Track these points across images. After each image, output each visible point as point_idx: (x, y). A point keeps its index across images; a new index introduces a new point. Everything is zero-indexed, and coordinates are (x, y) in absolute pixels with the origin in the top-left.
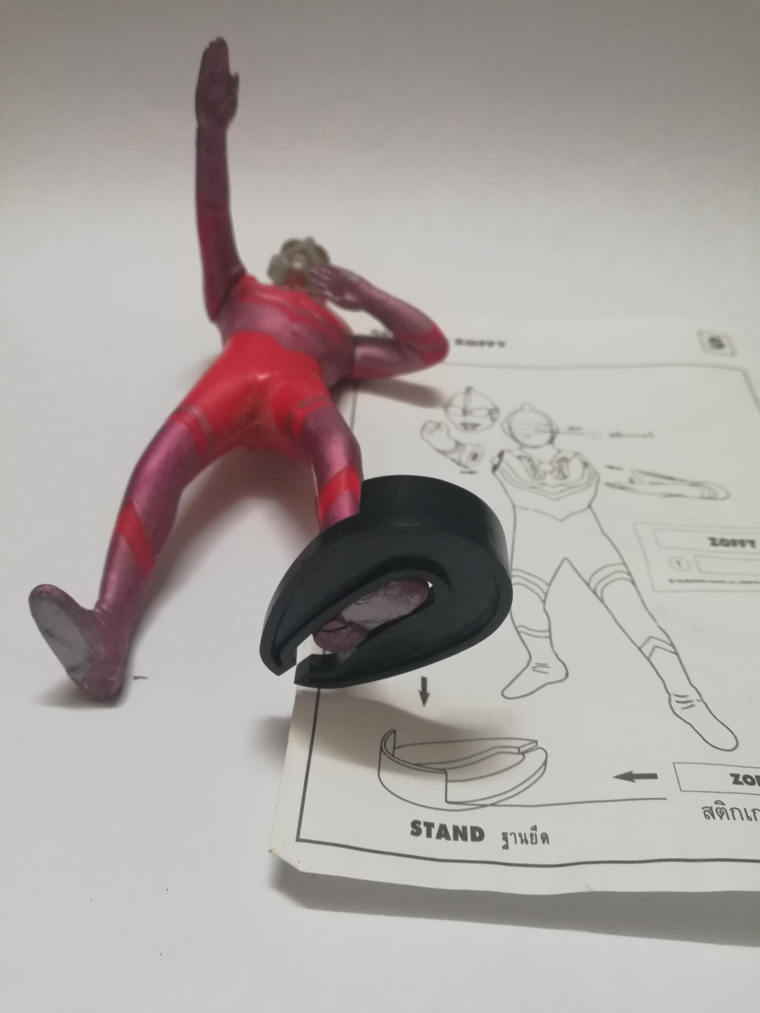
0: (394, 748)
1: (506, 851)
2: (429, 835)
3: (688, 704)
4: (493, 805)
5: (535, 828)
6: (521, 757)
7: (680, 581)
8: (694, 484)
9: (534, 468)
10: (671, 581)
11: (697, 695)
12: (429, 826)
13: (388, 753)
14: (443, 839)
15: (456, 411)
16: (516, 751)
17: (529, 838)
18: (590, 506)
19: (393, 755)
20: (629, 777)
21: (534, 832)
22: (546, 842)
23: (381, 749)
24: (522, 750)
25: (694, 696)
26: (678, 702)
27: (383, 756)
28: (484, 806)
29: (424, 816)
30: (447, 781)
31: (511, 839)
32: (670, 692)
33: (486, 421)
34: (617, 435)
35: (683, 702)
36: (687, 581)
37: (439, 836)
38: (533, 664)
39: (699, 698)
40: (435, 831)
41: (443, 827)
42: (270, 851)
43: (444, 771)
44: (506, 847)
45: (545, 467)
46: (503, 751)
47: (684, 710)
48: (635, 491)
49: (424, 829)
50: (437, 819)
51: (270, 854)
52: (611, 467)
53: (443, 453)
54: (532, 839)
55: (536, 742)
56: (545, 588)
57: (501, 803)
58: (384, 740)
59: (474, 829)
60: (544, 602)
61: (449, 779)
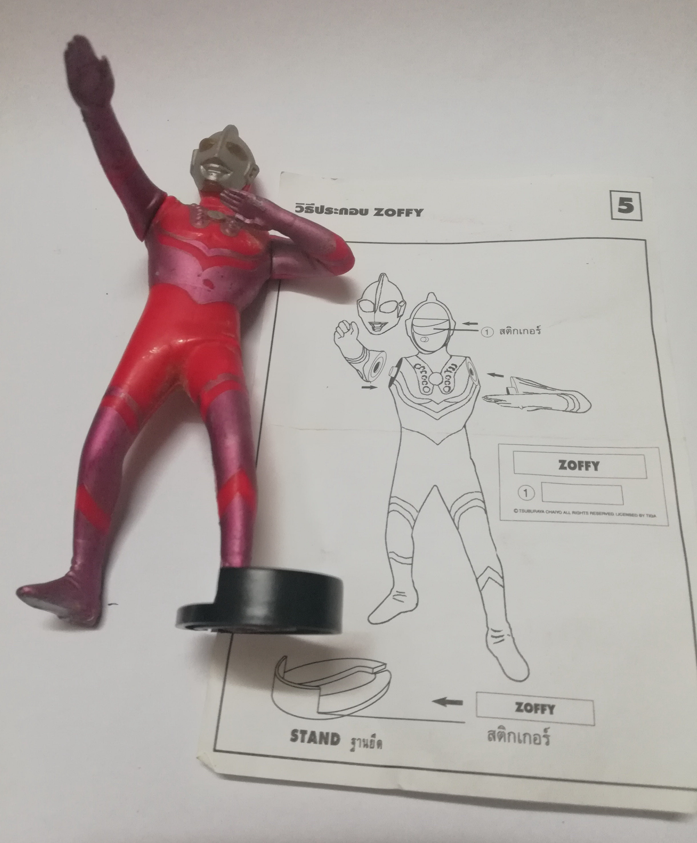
0: (285, 672)
1: (353, 753)
2: (303, 741)
3: (500, 639)
4: (348, 715)
5: (374, 736)
6: (373, 676)
7: (523, 511)
8: (563, 394)
9: (425, 380)
10: (516, 511)
11: (509, 630)
12: (304, 732)
13: (280, 676)
14: (312, 743)
15: (367, 306)
16: (370, 671)
17: (369, 744)
18: (465, 426)
19: (283, 678)
20: (443, 702)
21: (373, 739)
22: (380, 748)
23: (275, 675)
24: (375, 670)
25: (506, 631)
26: (493, 637)
27: (276, 679)
28: (343, 716)
29: (301, 725)
30: (320, 696)
31: (357, 743)
32: (489, 626)
33: (392, 319)
34: (506, 331)
35: (496, 637)
36: (529, 511)
37: (309, 741)
38: (394, 592)
39: (510, 634)
40: (307, 737)
41: (313, 733)
42: (197, 758)
43: (318, 687)
44: (353, 750)
45: (436, 379)
46: (361, 669)
47: (495, 644)
48: (508, 405)
49: (300, 735)
50: (309, 726)
51: (198, 760)
52: (493, 375)
53: (350, 361)
54: (371, 744)
55: (385, 664)
56: (415, 514)
57: (353, 714)
58: (278, 666)
59: (335, 735)
60: (413, 528)
61: (322, 694)
